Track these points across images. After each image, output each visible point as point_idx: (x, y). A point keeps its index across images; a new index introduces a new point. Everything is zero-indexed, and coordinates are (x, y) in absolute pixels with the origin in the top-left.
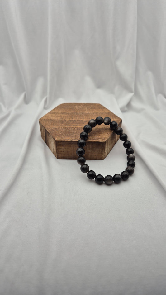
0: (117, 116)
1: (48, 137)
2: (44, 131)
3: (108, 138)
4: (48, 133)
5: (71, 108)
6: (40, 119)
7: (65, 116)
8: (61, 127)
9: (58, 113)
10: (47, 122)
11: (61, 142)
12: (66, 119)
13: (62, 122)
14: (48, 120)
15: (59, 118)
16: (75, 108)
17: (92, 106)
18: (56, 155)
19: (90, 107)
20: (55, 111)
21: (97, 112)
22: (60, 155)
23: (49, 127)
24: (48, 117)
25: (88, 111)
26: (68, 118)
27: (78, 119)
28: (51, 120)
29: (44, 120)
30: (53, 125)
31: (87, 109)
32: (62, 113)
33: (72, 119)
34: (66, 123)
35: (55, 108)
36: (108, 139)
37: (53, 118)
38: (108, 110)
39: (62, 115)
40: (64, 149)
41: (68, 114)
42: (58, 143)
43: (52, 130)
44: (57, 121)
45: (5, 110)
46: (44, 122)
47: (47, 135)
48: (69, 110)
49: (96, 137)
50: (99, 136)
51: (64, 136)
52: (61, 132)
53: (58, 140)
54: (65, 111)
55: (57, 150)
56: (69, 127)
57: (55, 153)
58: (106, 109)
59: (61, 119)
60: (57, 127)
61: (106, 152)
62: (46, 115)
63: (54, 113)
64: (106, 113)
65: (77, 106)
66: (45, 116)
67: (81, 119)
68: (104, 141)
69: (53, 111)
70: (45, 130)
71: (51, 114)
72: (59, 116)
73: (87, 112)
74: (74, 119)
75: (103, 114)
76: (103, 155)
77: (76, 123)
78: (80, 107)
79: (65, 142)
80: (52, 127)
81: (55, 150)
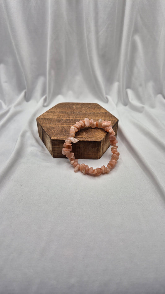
0: (113, 116)
1: (44, 135)
2: (41, 130)
3: (103, 137)
4: (45, 131)
5: (69, 107)
6: (37, 118)
7: (63, 116)
8: (57, 126)
9: (56, 112)
10: (45, 121)
11: (58, 141)
12: (63, 118)
13: (59, 121)
14: (45, 119)
15: (56, 117)
16: (73, 107)
17: (90, 106)
18: (52, 154)
19: (88, 107)
20: (53, 110)
21: (94, 111)
22: (56, 154)
23: (46, 126)
24: (45, 115)
25: (85, 110)
26: (65, 117)
27: (74, 118)
28: (48, 119)
29: (42, 118)
30: (50, 124)
31: (84, 108)
32: (60, 113)
33: (69, 119)
34: (63, 122)
35: (53, 107)
36: (103, 139)
37: (50, 117)
38: (106, 110)
39: (59, 114)
40: (60, 147)
41: (66, 113)
42: (53, 142)
43: (49, 129)
44: (54, 120)
45: (5, 107)
46: (41, 121)
47: (44, 133)
48: (67, 109)
49: (91, 136)
50: (95, 136)
51: (60, 135)
52: (58, 130)
53: (54, 139)
54: (62, 111)
55: (53, 148)
56: (66, 126)
57: (51, 152)
58: (103, 108)
59: (58, 118)
60: (53, 126)
61: (101, 151)
62: (44, 114)
63: (52, 112)
64: (103, 113)
65: (75, 105)
66: (42, 115)
67: (78, 119)
68: (100, 140)
69: (51, 110)
70: (42, 128)
71: (49, 113)
72: (56, 116)
73: (84, 112)
74: (70, 119)
75: (100, 114)
76: (99, 155)
77: (73, 123)
78: (77, 106)
79: (60, 141)
80: (48, 126)
81: (51, 149)
